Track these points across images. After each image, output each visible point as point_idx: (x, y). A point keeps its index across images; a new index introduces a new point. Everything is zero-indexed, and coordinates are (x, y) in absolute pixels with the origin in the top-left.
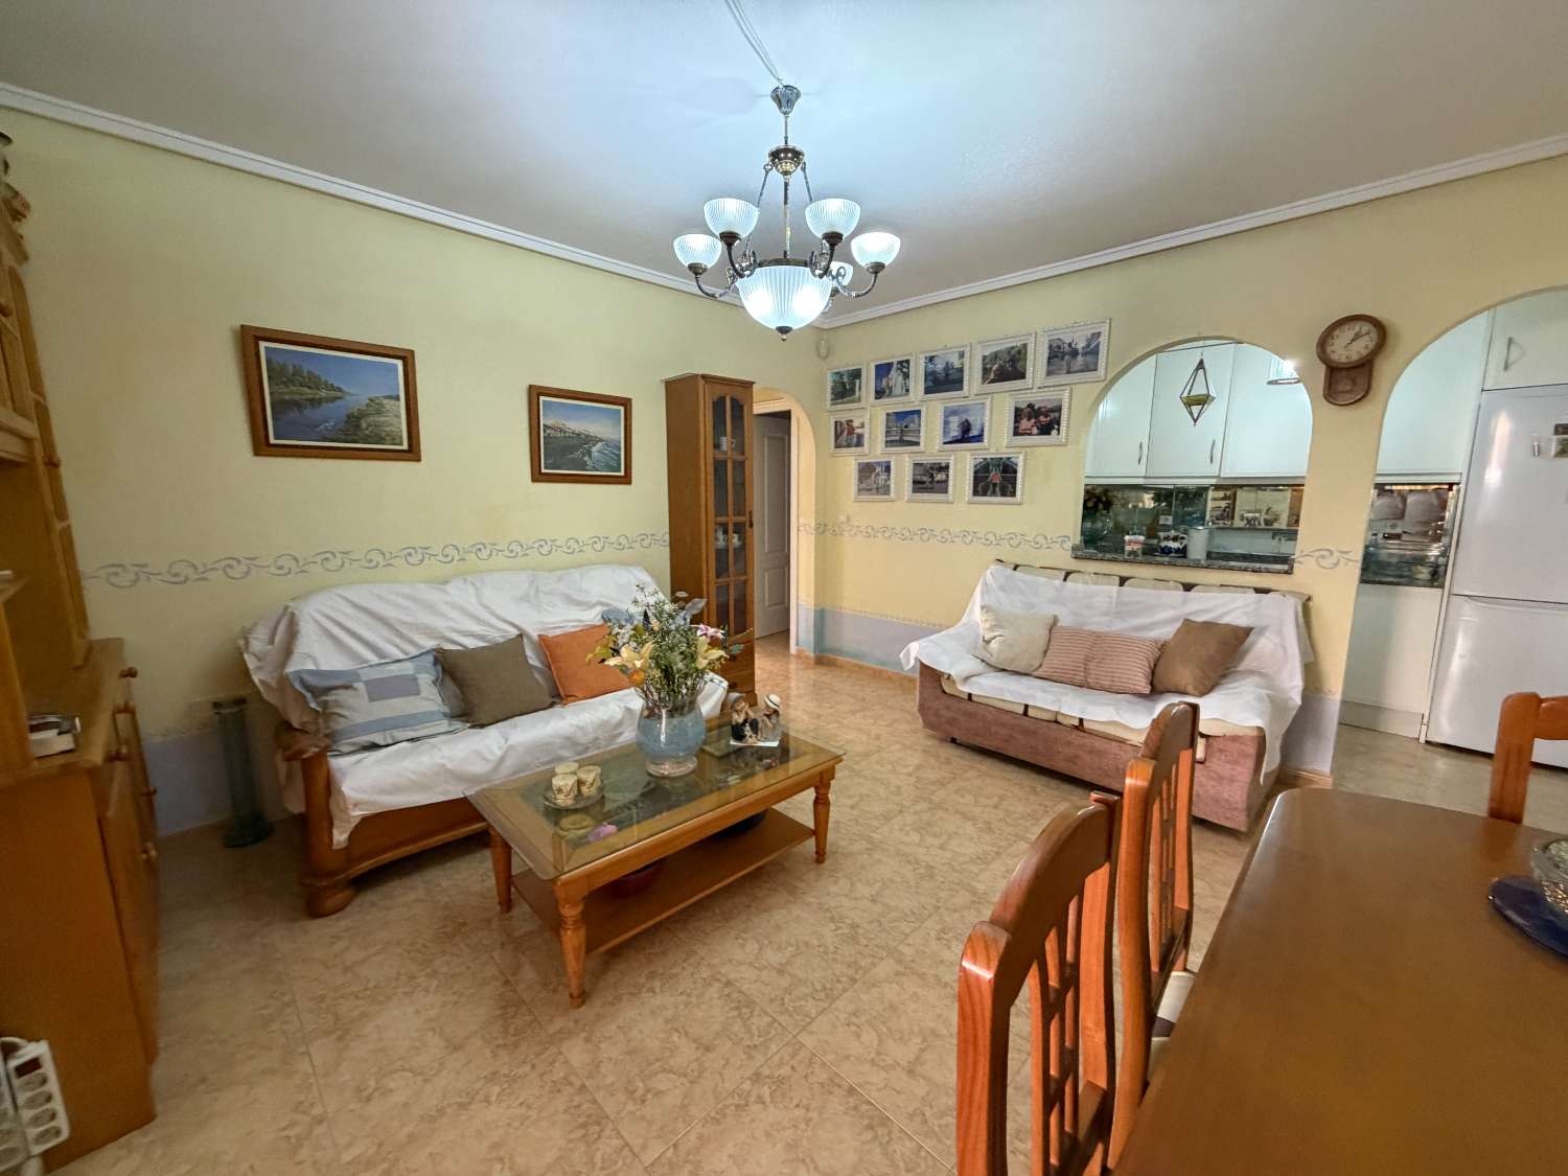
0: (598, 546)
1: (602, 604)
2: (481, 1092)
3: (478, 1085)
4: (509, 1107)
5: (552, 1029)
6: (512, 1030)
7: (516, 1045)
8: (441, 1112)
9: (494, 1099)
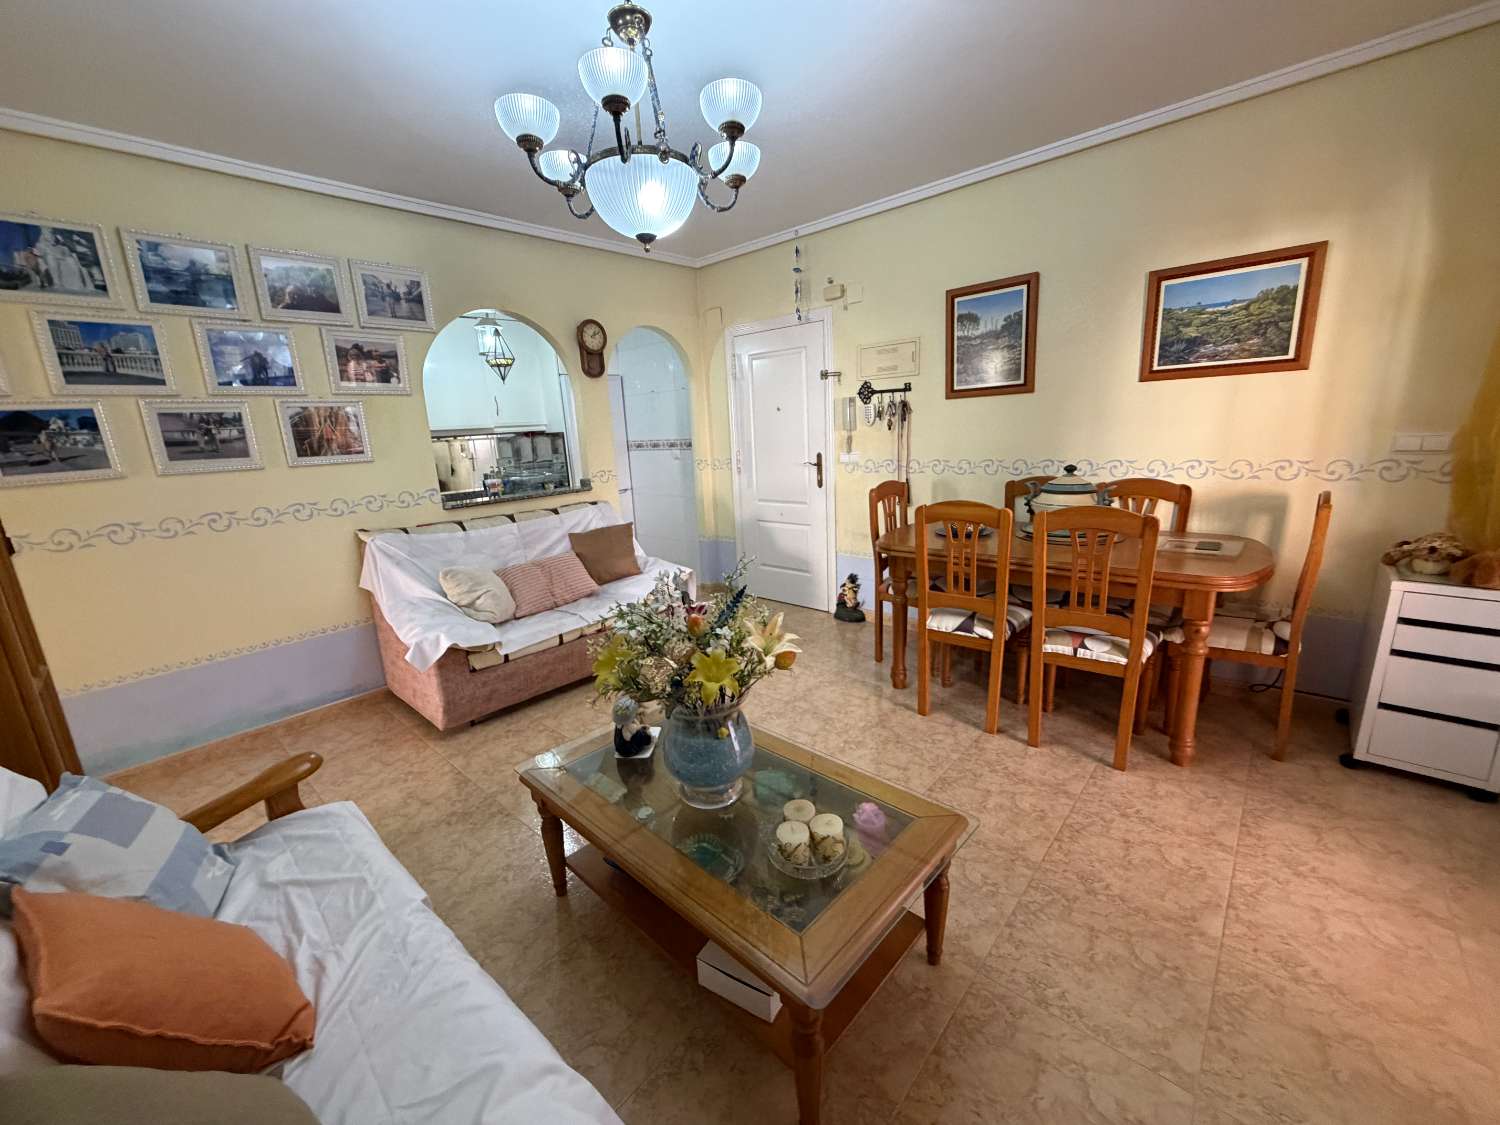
2: (1060, 1005)
3: (1057, 1012)
4: (1056, 973)
5: (970, 972)
6: (989, 1011)
7: (1001, 999)
8: (1096, 1029)
9: (1057, 990)
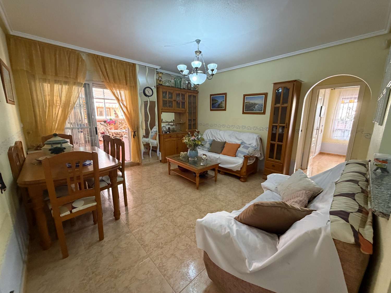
0: (255, 129)
1: (242, 140)
